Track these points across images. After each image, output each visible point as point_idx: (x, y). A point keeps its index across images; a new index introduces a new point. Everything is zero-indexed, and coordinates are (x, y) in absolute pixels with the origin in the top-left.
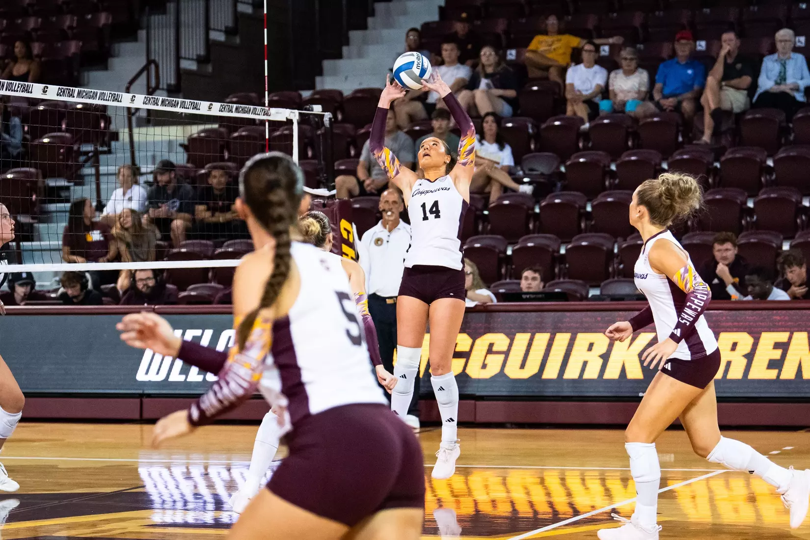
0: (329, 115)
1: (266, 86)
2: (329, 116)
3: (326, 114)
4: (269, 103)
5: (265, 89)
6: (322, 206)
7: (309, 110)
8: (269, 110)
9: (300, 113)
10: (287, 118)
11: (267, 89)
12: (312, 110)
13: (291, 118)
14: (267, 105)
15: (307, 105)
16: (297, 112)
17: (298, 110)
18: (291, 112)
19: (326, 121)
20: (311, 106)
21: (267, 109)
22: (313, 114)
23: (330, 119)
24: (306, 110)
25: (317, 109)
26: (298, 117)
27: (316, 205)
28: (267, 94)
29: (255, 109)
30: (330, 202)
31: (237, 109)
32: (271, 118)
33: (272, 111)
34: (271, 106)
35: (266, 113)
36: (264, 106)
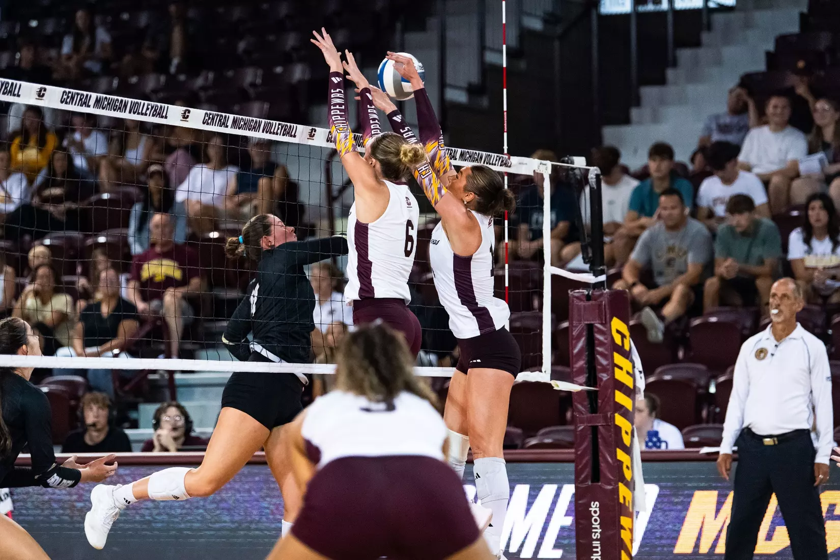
0: (596, 170)
1: (505, 125)
2: (596, 172)
3: (592, 168)
4: (508, 150)
6: (584, 299)
7: (568, 163)
8: (509, 159)
9: (553, 165)
11: (506, 130)
12: (572, 163)
13: (541, 172)
14: (506, 151)
15: (566, 156)
16: (549, 164)
17: (551, 161)
19: (592, 178)
20: (570, 158)
21: (507, 157)
22: (573, 169)
23: (597, 176)
24: (563, 162)
25: (579, 162)
26: (550, 172)
27: (577, 298)
28: (505, 135)
29: (490, 156)
30: (597, 293)
31: (462, 155)
32: (512, 170)
33: (514, 160)
34: (512, 152)
35: (505, 164)
36: (502, 152)
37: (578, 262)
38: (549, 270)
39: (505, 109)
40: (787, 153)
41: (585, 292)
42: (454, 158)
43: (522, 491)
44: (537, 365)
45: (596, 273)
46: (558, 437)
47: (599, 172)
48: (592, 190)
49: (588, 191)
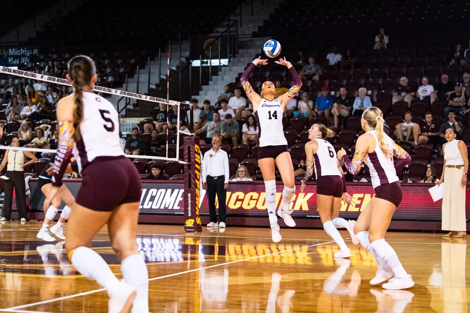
1: (168, 92)
6: (188, 139)
7: (184, 103)
9: (181, 103)
14: (168, 99)
15: (184, 101)
16: (179, 103)
22: (186, 104)
23: (192, 106)
25: (187, 102)
26: (180, 105)
27: (186, 139)
28: (168, 94)
29: (163, 100)
30: (191, 138)
31: (156, 99)
32: (170, 104)
33: (170, 101)
34: (169, 99)
35: (167, 102)
36: (167, 99)
38: (179, 131)
39: (168, 87)
40: (241, 103)
41: (188, 137)
42: (154, 100)
43: (169, 191)
44: (175, 157)
45: (191, 133)
46: (179, 177)
47: (192, 105)
48: (191, 110)
49: (189, 111)
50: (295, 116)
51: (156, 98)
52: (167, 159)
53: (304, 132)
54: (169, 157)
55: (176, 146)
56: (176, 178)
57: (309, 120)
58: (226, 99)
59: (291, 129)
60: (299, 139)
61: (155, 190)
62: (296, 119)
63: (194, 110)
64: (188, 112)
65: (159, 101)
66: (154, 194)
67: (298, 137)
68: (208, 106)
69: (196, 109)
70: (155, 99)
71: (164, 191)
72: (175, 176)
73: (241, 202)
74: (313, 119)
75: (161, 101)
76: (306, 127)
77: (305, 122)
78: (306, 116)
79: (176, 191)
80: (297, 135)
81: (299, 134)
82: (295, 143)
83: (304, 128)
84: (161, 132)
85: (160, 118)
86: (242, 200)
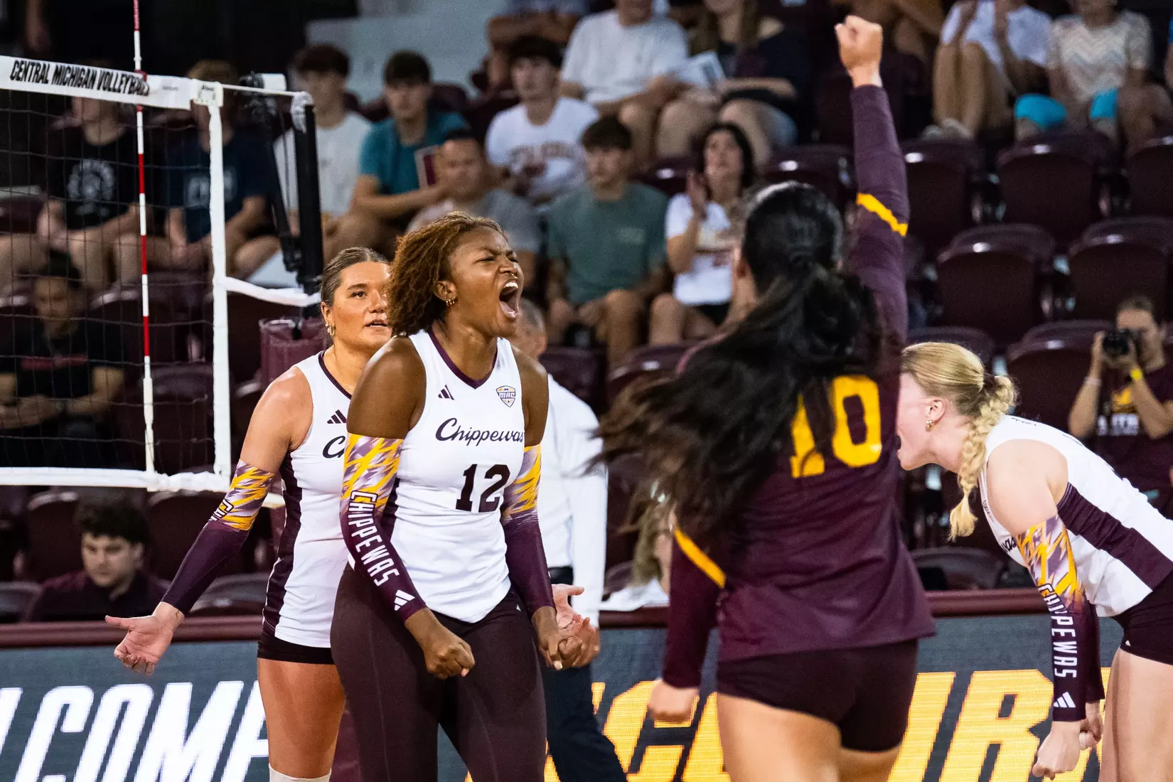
0: (305, 98)
1: (136, 16)
2: (305, 102)
3: (296, 95)
4: (143, 63)
5: (133, 24)
6: (289, 337)
7: (252, 85)
8: (145, 79)
9: (226, 92)
10: (192, 102)
11: (137, 26)
12: (261, 85)
13: (204, 103)
14: (138, 66)
15: (249, 73)
16: (219, 88)
17: (222, 83)
18: (203, 88)
19: (298, 113)
20: (257, 76)
21: (140, 76)
22: (262, 97)
23: (308, 109)
24: (244, 84)
25: (274, 83)
26: (220, 101)
27: (276, 335)
28: (137, 35)
29: (109, 75)
30: (312, 325)
31: (58, 73)
32: (150, 101)
33: (155, 82)
34: (149, 68)
35: (138, 90)
36: (131, 67)
37: (275, 268)
38: (222, 285)
40: (650, 63)
41: (290, 323)
42: (42, 79)
43: (179, 694)
44: (204, 460)
45: (309, 290)
46: (242, 595)
47: (310, 101)
48: (298, 134)
49: (290, 138)
50: (1022, 132)
51: (53, 66)
52: (149, 479)
53: (1097, 241)
54: (165, 466)
55: (209, 381)
56: (223, 603)
57: (1131, 150)
58: (552, 33)
59: (1007, 219)
60: (1060, 285)
61: (78, 697)
62: (1040, 149)
63: (328, 125)
64: (285, 153)
65: (80, 83)
66: (73, 724)
67: (1059, 274)
68: (419, 95)
69: (338, 121)
70: (50, 76)
71: (139, 695)
72: (219, 591)
73: (677, 750)
74: (1153, 143)
75: (88, 82)
76: (1111, 206)
77: (1103, 171)
78: (1108, 128)
79: (226, 693)
80: (1051, 262)
81: (1061, 251)
82: (1039, 318)
83: (1097, 208)
84: (108, 288)
85: (90, 191)
86: (684, 738)
